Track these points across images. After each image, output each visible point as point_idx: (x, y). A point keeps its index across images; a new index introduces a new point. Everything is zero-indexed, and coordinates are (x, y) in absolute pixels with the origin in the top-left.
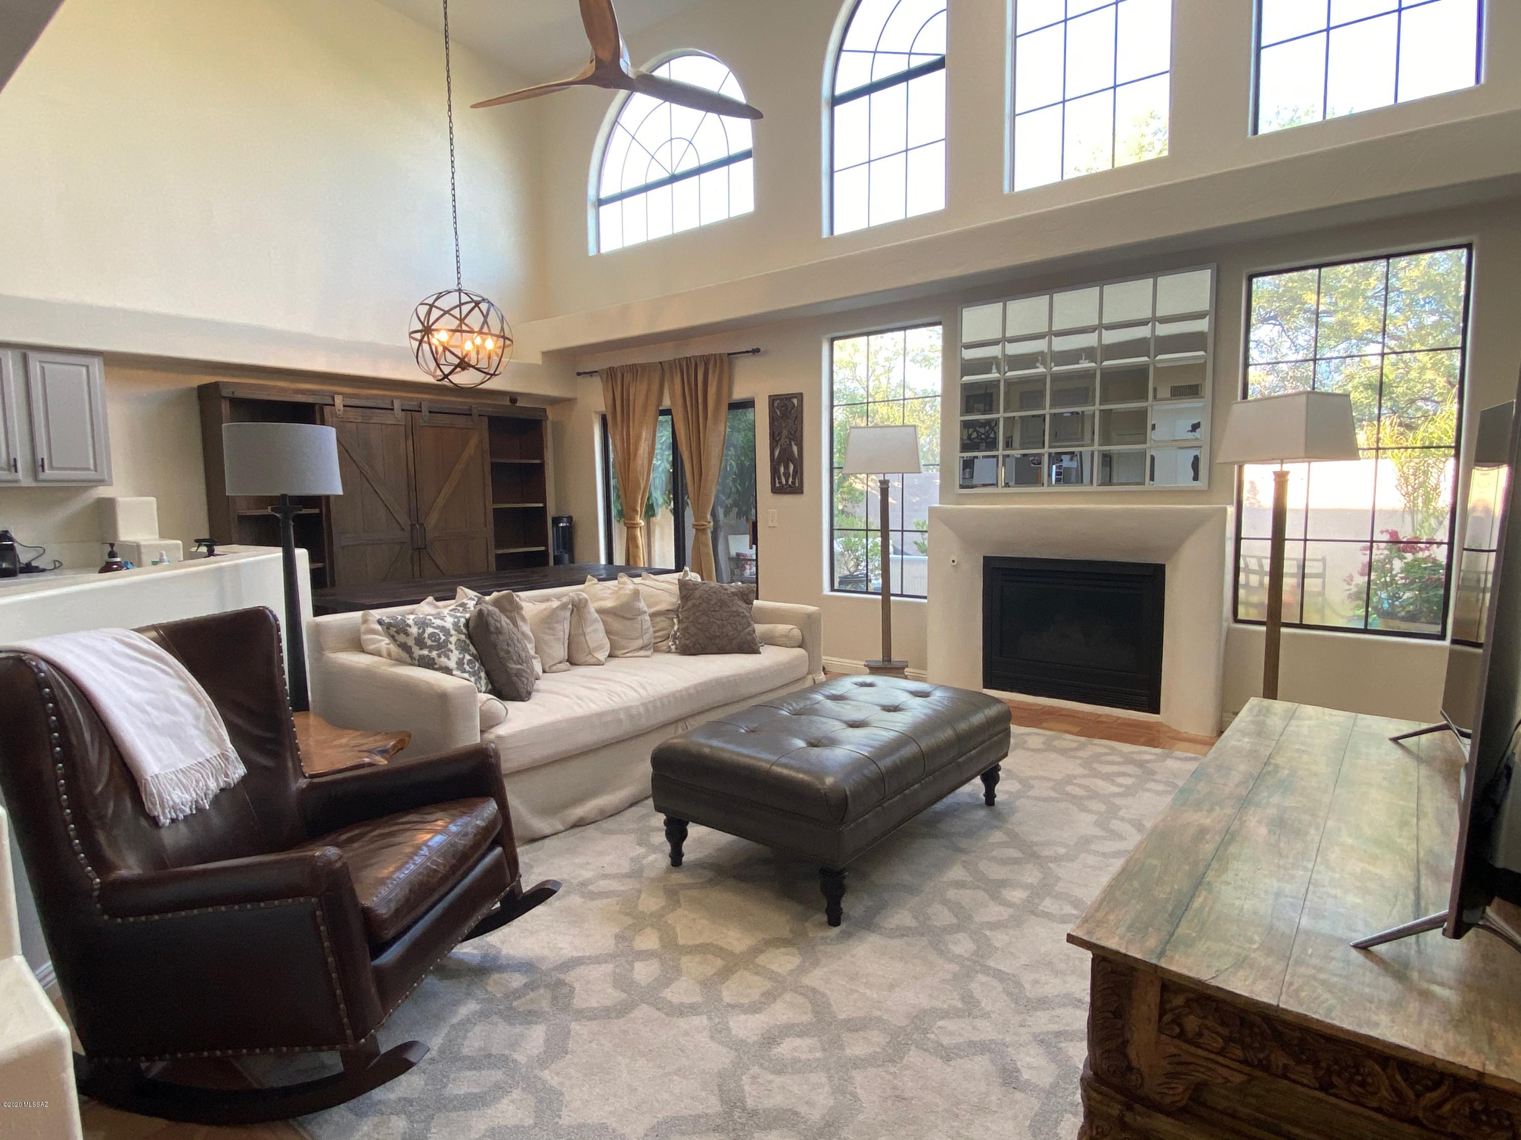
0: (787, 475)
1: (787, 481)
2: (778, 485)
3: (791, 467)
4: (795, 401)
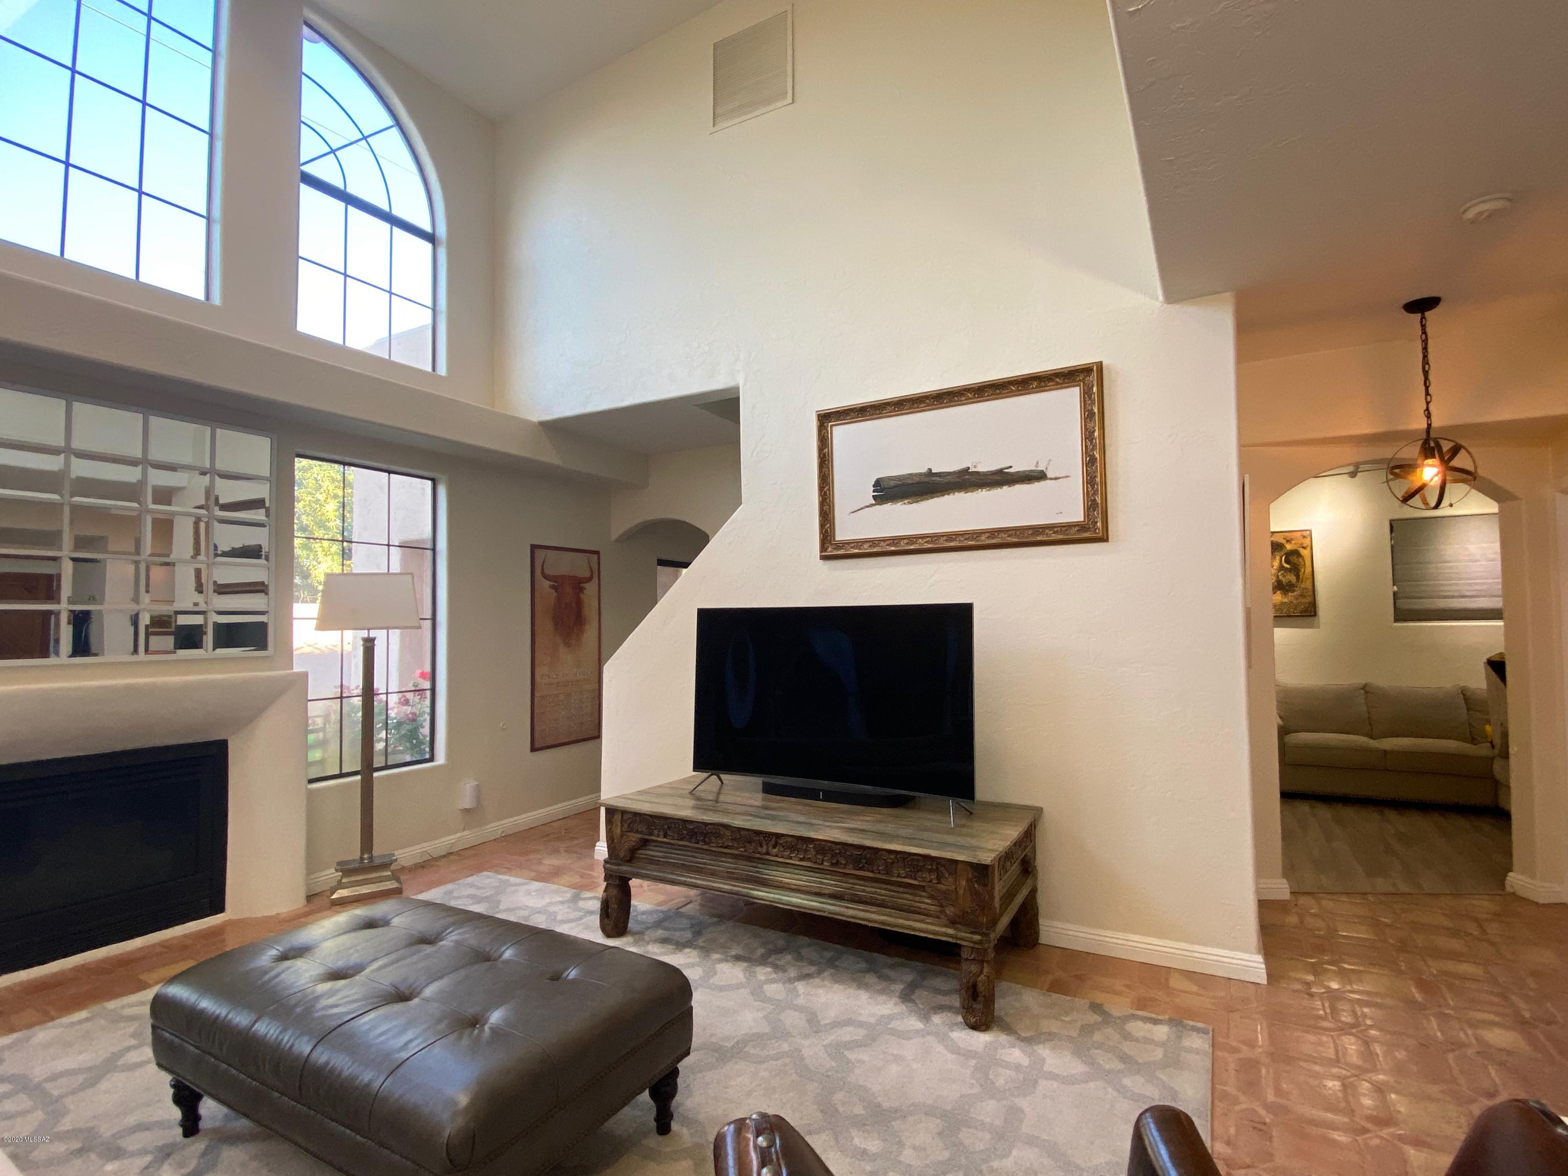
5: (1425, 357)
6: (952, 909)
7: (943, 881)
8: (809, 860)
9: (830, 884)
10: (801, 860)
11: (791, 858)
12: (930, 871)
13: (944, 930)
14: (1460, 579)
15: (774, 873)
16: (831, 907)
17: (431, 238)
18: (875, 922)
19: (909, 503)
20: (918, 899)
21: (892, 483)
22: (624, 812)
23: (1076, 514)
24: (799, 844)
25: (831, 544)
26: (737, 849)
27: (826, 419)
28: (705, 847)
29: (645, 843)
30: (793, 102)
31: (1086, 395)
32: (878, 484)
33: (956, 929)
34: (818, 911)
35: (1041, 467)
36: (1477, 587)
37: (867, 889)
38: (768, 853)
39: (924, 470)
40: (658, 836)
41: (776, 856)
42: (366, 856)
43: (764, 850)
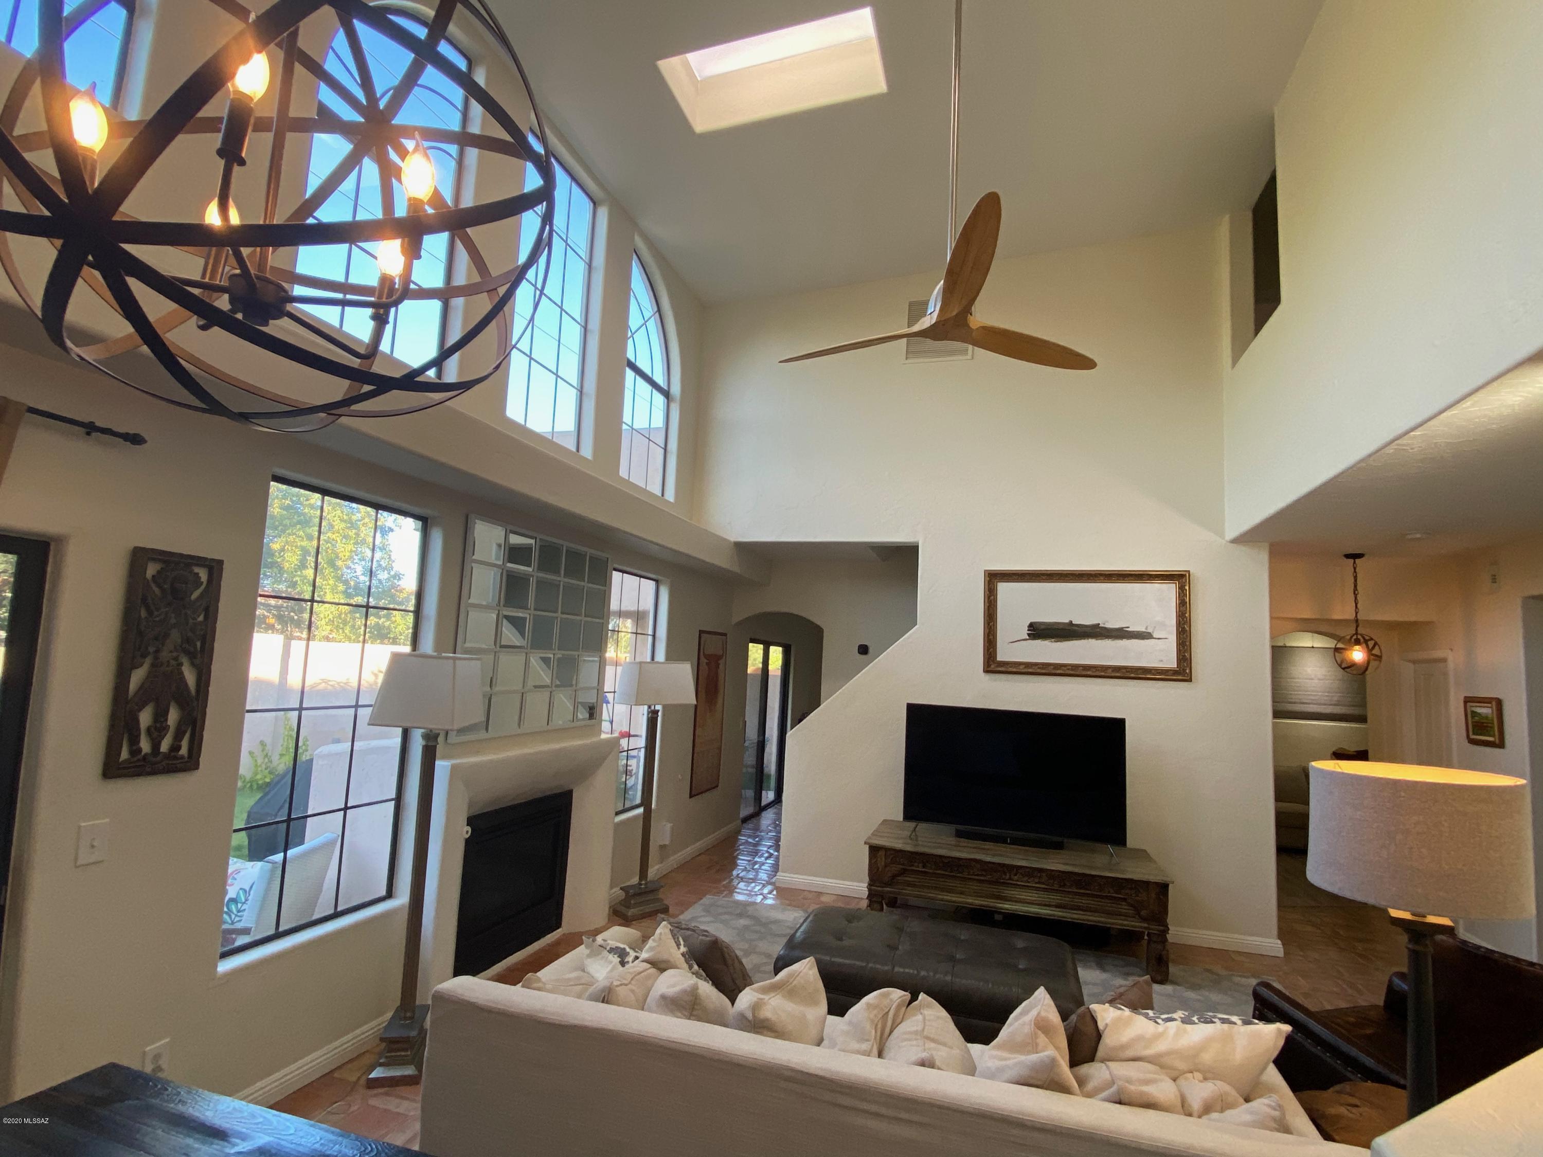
0: (158, 729)
1: (156, 746)
2: (125, 755)
3: (173, 716)
4: (203, 575)
5: (1355, 586)
6: (1145, 911)
7: (1140, 895)
8: (1043, 884)
9: (1056, 898)
10: (1036, 883)
11: (1029, 882)
12: (1131, 889)
13: (1140, 924)
14: (1300, 691)
15: (1013, 892)
16: (1060, 914)
17: (666, 394)
18: (1091, 921)
19: (1055, 642)
20: (1120, 906)
21: (1043, 627)
22: (886, 849)
23: (1171, 662)
24: (1031, 873)
25: (994, 663)
26: (985, 876)
27: (994, 578)
28: (960, 875)
29: (903, 872)
30: (973, 358)
31: (1182, 589)
32: (1032, 626)
33: (1148, 924)
34: (1050, 915)
35: (1150, 630)
36: (1313, 698)
37: (1083, 901)
38: (1010, 879)
39: (1067, 621)
40: (918, 867)
41: (1017, 881)
42: (643, 882)
43: (1008, 877)
